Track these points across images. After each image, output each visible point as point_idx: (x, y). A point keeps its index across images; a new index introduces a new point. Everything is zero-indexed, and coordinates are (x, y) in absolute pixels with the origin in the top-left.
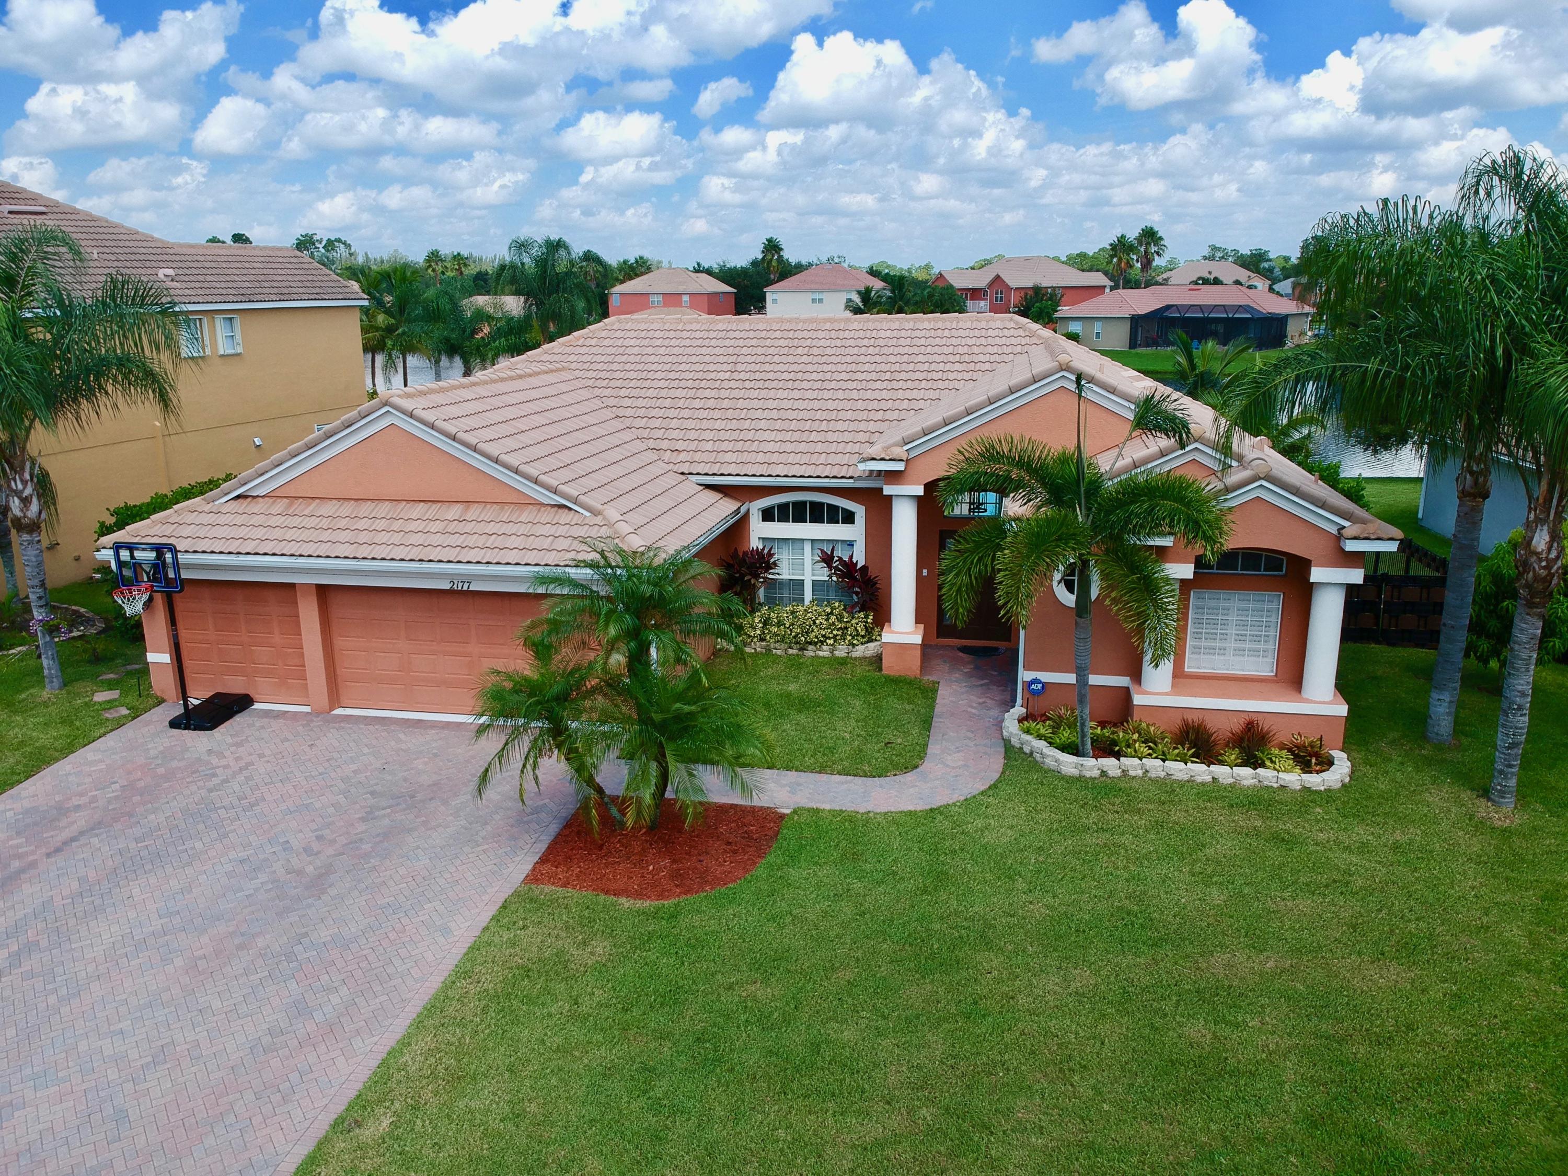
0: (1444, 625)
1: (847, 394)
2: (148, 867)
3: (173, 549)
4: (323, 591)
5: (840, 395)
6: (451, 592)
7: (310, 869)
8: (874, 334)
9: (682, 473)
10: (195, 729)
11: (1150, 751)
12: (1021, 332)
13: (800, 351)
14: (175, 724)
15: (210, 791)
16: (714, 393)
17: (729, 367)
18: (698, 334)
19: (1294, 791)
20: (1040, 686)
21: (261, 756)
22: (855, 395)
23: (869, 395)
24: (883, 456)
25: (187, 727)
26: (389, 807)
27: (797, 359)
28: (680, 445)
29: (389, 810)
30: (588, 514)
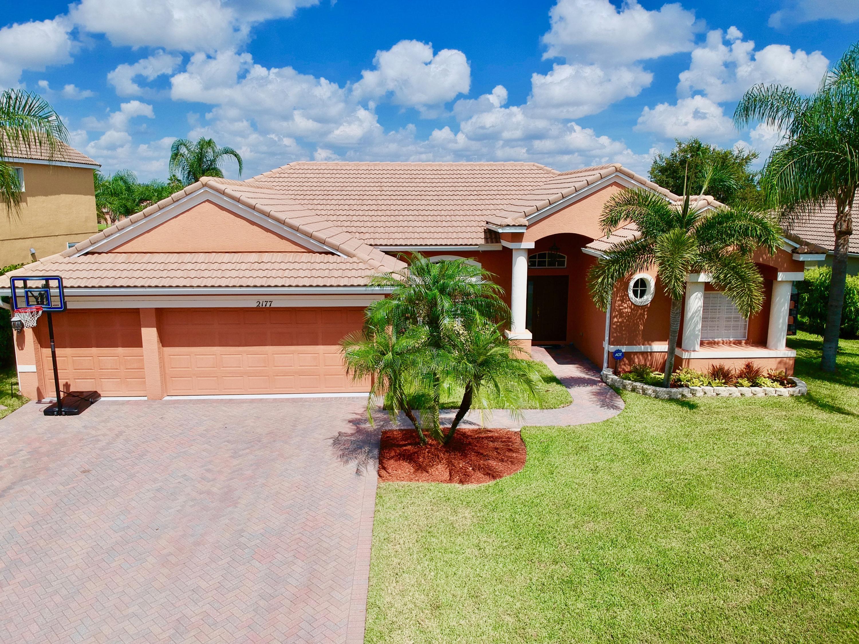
1: (456, 202)
2: (84, 500)
3: (59, 279)
4: (160, 312)
5: (451, 202)
7: (215, 490)
8: (458, 172)
9: (371, 245)
11: (701, 383)
12: (541, 171)
13: (417, 180)
14: (48, 412)
15: (101, 449)
16: (374, 202)
17: (379, 188)
18: (352, 172)
19: (786, 396)
20: (620, 354)
21: (127, 427)
22: (460, 202)
23: (468, 202)
24: (513, 223)
25: (59, 413)
26: (248, 448)
27: (418, 184)
28: (363, 230)
29: (248, 451)
30: (346, 257)
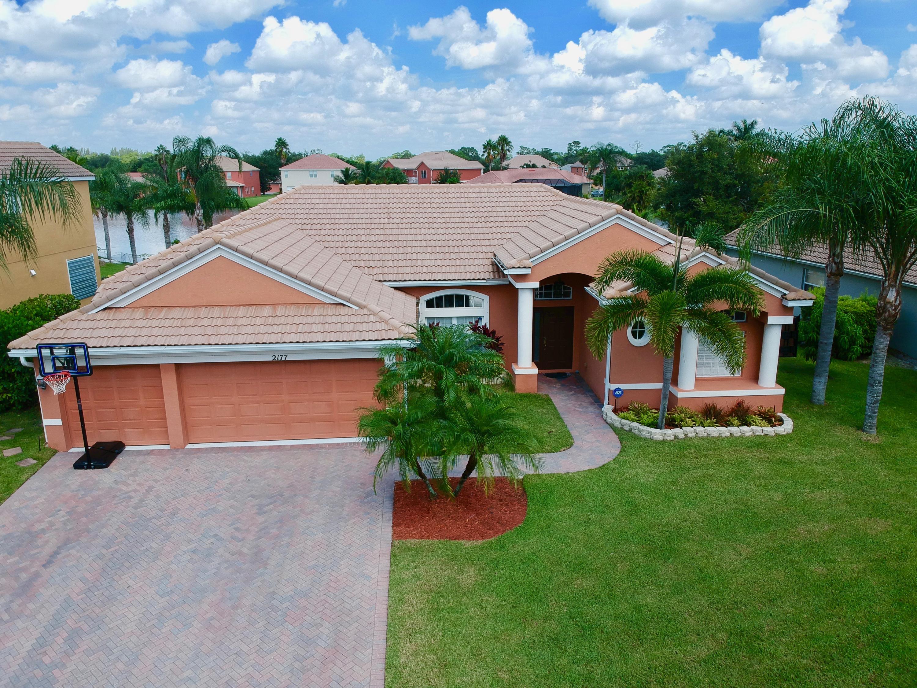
0: (821, 343)
1: (463, 231)
2: (127, 564)
3: (84, 346)
4: (178, 366)
5: (459, 231)
6: (273, 362)
7: (245, 550)
8: (466, 195)
9: (380, 281)
10: (95, 468)
11: (694, 423)
12: (549, 194)
13: (425, 205)
14: (78, 466)
15: (135, 508)
16: (382, 232)
17: (386, 215)
18: (358, 196)
19: (772, 437)
20: (620, 392)
21: (156, 481)
22: (468, 231)
23: (476, 230)
24: (519, 266)
25: (89, 467)
26: (271, 503)
27: (425, 210)
28: (372, 264)
29: (271, 506)
30: (357, 308)
